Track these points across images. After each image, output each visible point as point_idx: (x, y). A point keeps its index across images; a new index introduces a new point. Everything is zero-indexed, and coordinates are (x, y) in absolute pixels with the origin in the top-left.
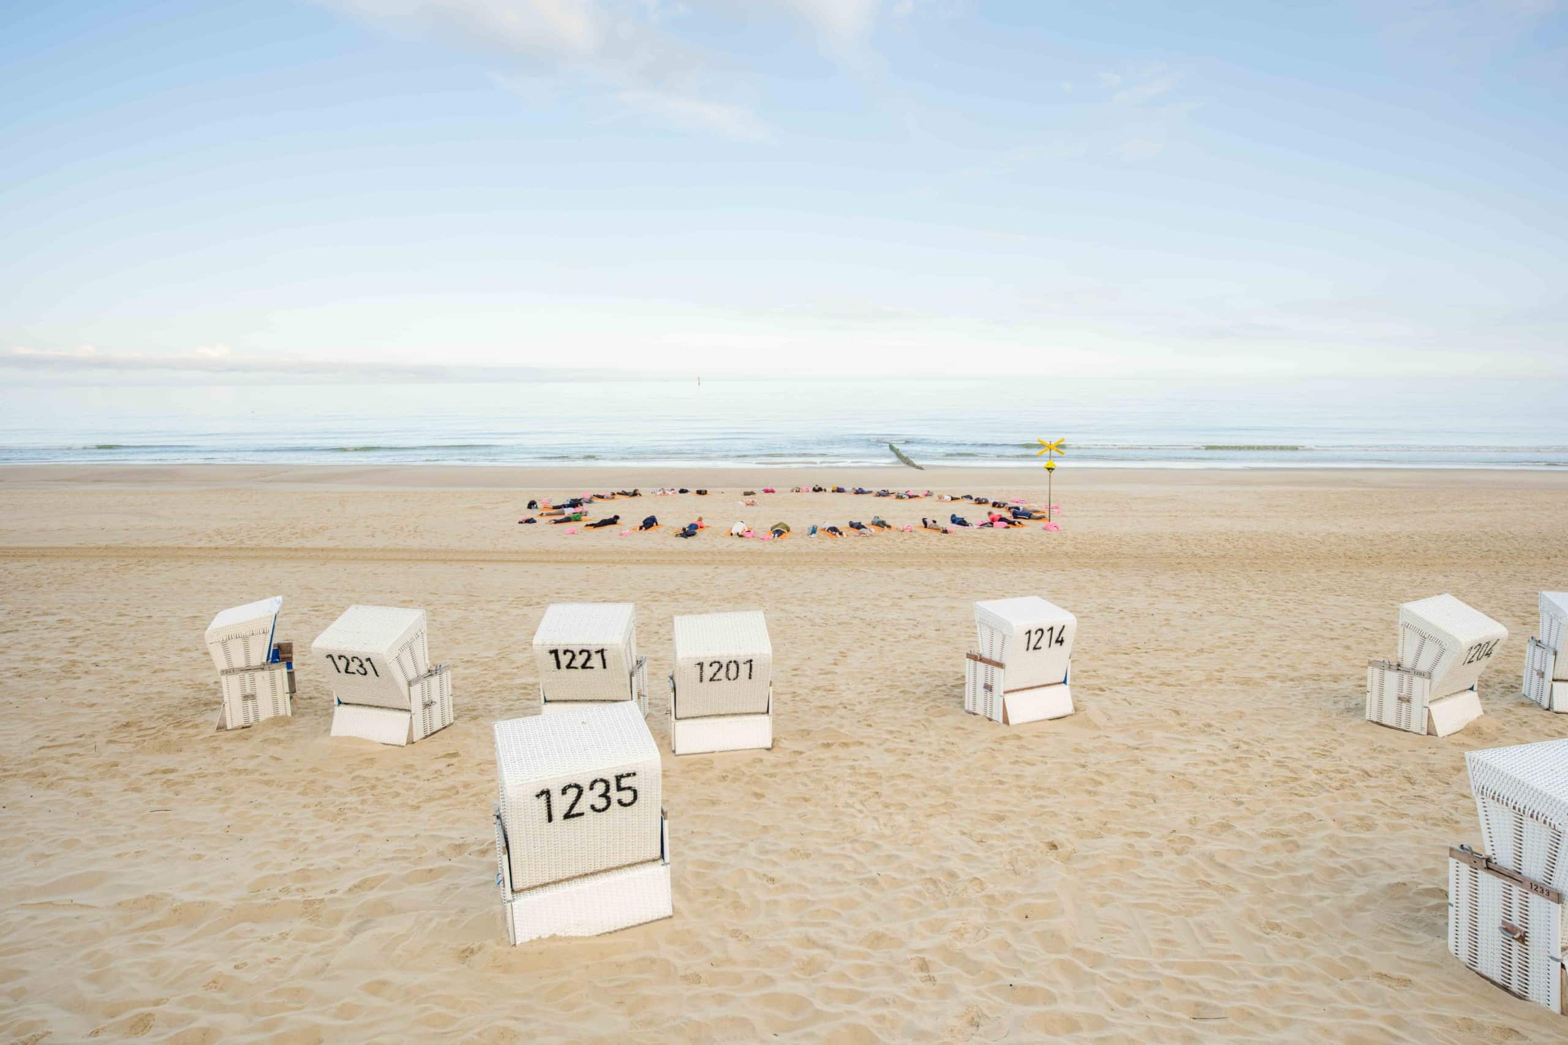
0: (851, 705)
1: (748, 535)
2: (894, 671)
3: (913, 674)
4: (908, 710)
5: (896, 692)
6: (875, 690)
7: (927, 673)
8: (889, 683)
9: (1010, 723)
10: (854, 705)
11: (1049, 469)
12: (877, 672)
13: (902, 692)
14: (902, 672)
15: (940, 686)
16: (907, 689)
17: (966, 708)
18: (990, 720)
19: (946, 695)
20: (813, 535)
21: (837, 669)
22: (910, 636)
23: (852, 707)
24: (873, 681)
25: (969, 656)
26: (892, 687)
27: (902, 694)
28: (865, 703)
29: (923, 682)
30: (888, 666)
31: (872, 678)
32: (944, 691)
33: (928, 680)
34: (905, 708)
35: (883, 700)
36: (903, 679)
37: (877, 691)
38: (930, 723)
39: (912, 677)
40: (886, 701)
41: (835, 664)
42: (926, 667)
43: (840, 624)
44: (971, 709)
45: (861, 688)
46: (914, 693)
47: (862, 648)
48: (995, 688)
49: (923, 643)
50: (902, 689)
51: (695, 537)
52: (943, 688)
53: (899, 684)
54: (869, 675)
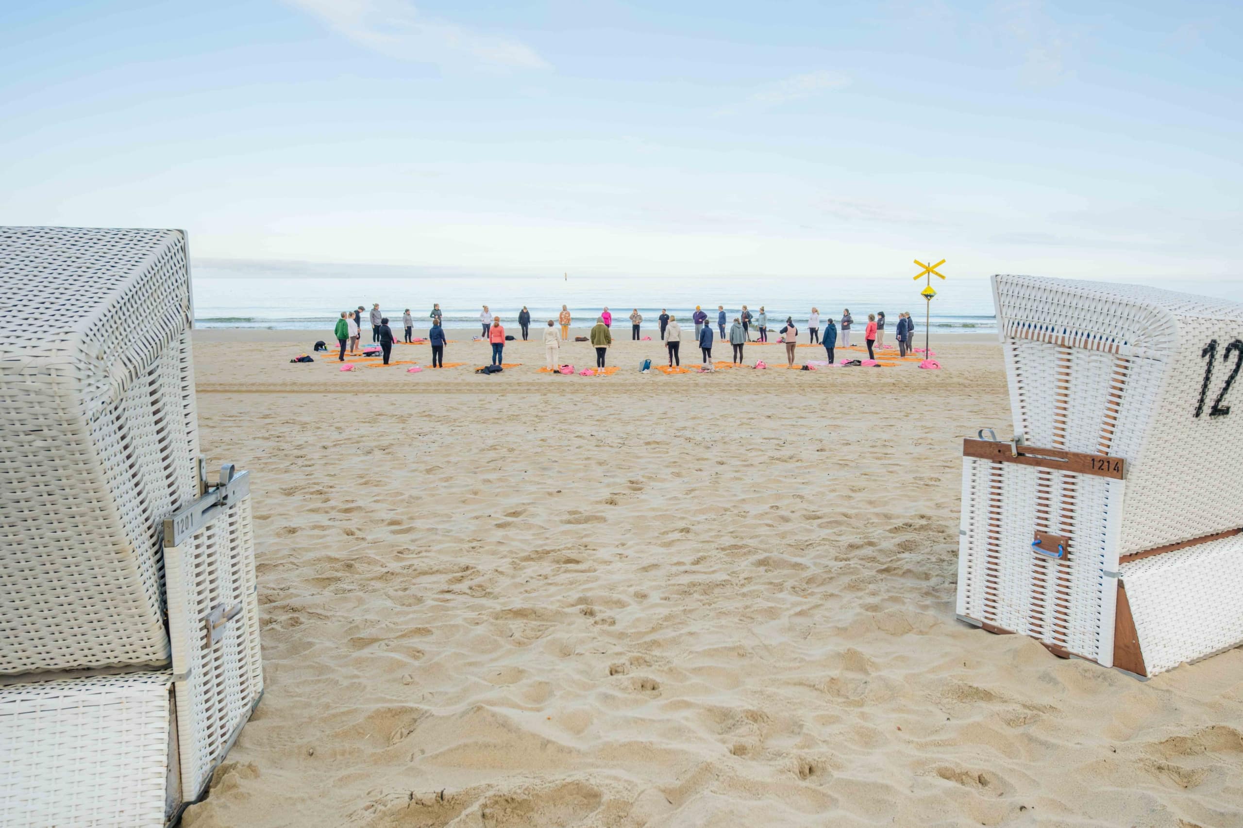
0: (609, 603)
1: (566, 370)
2: (744, 515)
3: (786, 520)
4: (784, 621)
5: (744, 565)
6: (688, 559)
7: (819, 518)
8: (727, 541)
9: (1149, 669)
10: (621, 604)
11: (927, 296)
12: (701, 518)
13: (762, 563)
14: (761, 516)
15: (858, 547)
16: (775, 555)
17: (961, 610)
18: (1060, 654)
19: (881, 571)
20: (646, 371)
21: (610, 512)
22: (772, 458)
23: (608, 613)
24: (690, 536)
25: (973, 448)
26: (735, 550)
27: (762, 569)
28: (655, 597)
29: (813, 536)
30: (728, 506)
31: (687, 531)
32: (873, 559)
33: (825, 533)
34: (772, 613)
35: (708, 589)
36: (763, 531)
37: (697, 562)
38: (863, 670)
39: (788, 527)
40: (717, 591)
41: (612, 502)
42: (812, 508)
43: (648, 443)
44: (978, 614)
45: (656, 553)
46: (796, 566)
47: (678, 475)
48: (1078, 547)
49: (797, 467)
50: (761, 556)
51: (500, 374)
52: (868, 551)
53: (752, 543)
54: (682, 524)
